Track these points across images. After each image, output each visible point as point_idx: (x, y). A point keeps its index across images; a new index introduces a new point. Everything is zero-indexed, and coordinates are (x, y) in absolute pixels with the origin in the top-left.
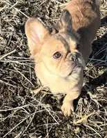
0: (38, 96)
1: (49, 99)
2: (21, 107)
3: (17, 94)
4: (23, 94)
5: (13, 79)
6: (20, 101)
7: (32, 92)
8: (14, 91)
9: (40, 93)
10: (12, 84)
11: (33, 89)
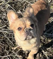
0: (15, 51)
1: (21, 53)
2: (6, 56)
3: (4, 49)
4: (8, 49)
5: (3, 41)
6: (6, 53)
7: (12, 48)
8: (3, 47)
9: (17, 49)
10: (2, 43)
11: (13, 47)
